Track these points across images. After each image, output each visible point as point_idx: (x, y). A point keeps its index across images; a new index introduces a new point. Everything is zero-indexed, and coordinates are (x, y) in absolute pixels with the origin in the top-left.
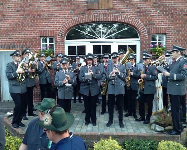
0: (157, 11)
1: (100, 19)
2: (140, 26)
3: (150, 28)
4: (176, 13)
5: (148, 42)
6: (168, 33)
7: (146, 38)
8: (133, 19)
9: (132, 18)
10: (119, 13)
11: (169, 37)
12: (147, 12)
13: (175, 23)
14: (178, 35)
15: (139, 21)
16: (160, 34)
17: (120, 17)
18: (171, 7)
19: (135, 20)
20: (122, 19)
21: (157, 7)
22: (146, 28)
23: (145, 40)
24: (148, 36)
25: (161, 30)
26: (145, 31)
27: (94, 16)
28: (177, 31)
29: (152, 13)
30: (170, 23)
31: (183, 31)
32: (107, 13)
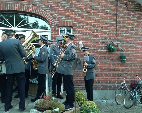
0: (64, 7)
2: (49, 18)
3: (58, 21)
4: (81, 10)
5: (57, 33)
6: (74, 27)
7: (55, 29)
8: (43, 11)
9: (43, 10)
10: (30, 5)
11: (75, 30)
12: (56, 7)
13: (80, 18)
14: (82, 29)
15: (49, 14)
16: (67, 26)
17: (31, 9)
18: (76, 4)
19: (45, 12)
20: (33, 10)
21: (65, 4)
22: (55, 21)
23: (54, 31)
25: (68, 23)
26: (54, 23)
27: (6, 5)
28: (81, 25)
29: (61, 9)
30: (76, 18)
31: (87, 26)
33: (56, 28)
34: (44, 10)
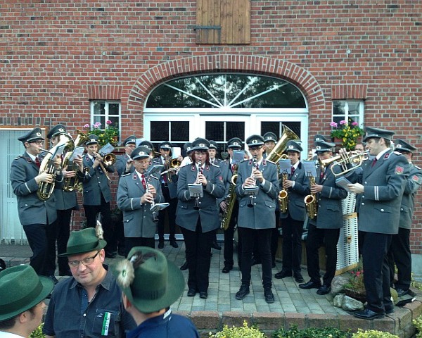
0: (345, 51)
1: (222, 65)
2: (308, 82)
3: (329, 87)
4: (388, 55)
5: (327, 116)
6: (368, 99)
7: (323, 107)
8: (294, 66)
9: (292, 64)
10: (264, 53)
11: (372, 107)
12: (325, 52)
13: (384, 77)
14: (391, 103)
15: (308, 71)
16: (353, 99)
17: (265, 63)
19: (297, 68)
20: (271, 65)
21: (346, 42)
22: (322, 87)
23: (319, 112)
24: (327, 104)
25: (353, 92)
26: (320, 93)
27: (210, 58)
28: (388, 94)
29: (336, 56)
30: (374, 77)
31: (402, 94)
32: (237, 53)
33: (324, 105)
34: (294, 64)
